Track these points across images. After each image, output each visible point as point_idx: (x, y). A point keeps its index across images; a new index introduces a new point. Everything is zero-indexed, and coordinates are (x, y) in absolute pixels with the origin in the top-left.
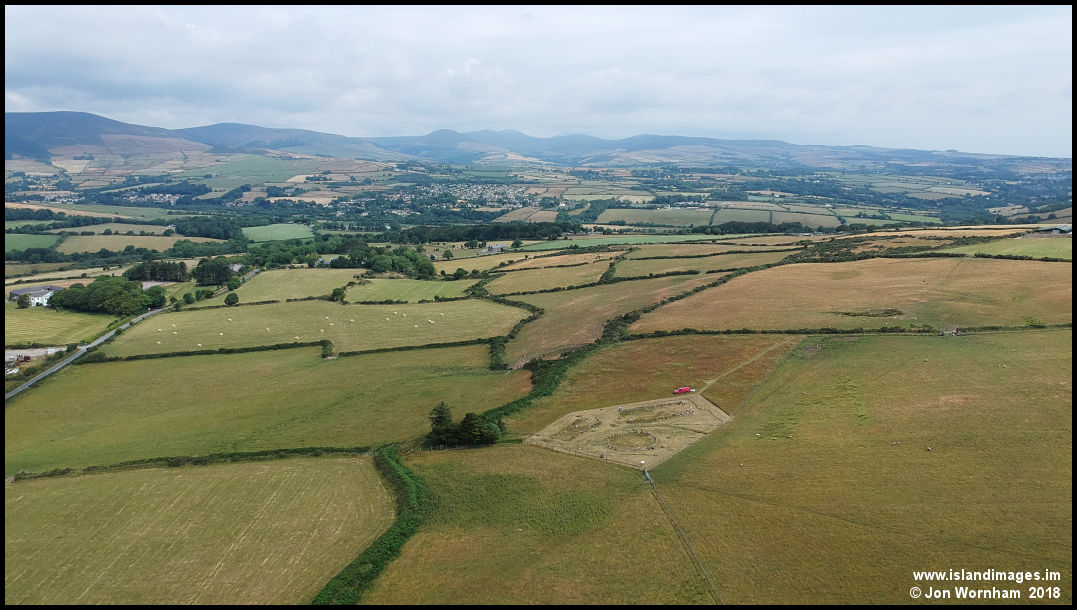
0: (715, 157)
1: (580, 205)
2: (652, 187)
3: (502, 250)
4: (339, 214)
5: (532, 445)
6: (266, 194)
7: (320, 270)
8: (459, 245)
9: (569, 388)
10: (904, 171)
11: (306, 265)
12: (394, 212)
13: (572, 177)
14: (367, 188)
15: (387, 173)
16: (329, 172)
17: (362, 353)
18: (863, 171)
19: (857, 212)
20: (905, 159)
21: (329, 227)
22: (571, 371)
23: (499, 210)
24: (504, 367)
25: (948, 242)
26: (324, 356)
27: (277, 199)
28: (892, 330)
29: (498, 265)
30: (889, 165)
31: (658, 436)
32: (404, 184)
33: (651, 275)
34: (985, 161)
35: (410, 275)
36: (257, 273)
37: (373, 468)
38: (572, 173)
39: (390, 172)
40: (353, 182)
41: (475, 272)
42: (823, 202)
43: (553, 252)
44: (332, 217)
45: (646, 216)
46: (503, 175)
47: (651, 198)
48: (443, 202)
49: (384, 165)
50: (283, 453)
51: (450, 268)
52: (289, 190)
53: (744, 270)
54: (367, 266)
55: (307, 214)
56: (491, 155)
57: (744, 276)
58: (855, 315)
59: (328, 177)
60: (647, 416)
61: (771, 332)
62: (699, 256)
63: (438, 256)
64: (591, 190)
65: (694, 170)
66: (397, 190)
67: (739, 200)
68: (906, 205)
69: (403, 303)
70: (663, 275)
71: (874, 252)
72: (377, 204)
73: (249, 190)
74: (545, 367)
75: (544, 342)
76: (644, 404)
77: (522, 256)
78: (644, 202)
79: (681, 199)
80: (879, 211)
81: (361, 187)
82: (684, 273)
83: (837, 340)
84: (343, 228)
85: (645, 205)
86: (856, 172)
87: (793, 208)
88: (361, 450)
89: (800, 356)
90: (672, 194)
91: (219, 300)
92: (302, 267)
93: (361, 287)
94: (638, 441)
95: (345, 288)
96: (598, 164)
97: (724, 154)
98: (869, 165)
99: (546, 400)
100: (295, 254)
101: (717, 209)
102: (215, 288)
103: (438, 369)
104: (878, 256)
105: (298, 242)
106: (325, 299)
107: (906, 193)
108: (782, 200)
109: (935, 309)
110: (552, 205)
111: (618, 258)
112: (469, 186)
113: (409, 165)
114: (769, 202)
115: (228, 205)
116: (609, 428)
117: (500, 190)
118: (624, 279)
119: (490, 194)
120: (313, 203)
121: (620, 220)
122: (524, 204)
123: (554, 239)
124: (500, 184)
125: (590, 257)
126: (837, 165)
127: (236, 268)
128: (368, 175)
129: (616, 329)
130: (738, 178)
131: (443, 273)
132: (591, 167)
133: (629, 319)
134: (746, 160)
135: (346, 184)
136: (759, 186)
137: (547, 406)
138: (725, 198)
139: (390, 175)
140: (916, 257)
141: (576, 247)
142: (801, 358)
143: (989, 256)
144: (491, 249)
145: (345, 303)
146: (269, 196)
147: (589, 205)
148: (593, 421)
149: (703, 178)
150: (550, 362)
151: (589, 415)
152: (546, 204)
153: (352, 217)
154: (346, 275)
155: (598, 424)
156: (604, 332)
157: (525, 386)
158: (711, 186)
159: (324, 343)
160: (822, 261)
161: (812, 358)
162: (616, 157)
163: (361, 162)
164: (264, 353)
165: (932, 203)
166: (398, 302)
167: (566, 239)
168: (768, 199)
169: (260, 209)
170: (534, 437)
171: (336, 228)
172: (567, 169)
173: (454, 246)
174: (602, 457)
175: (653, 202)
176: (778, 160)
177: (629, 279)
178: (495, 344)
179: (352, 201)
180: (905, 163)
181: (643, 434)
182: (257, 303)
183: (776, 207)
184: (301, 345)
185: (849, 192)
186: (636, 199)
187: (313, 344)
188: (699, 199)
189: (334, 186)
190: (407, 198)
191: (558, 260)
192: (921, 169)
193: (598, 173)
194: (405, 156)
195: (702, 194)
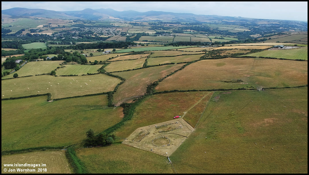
0: (173, 19)
1: (133, 35)
2: (155, 28)
3: (109, 53)
4: (55, 38)
5: (125, 145)
6: (30, 32)
7: (48, 61)
8: (95, 50)
9: (137, 116)
10: (227, 23)
11: (43, 59)
12: (73, 37)
13: (130, 25)
14: (64, 29)
15: (70, 24)
16: (51, 24)
17: (62, 99)
18: (215, 23)
19: (215, 37)
20: (227, 19)
21: (52, 43)
22: (137, 108)
23: (107, 36)
24: (113, 106)
25: (249, 51)
26: (48, 101)
27: (34, 33)
28: (242, 89)
29: (108, 59)
30: (222, 22)
31: (170, 139)
32: (76, 28)
33: (159, 64)
34: (249, 20)
35: (79, 63)
36: (26, 63)
37: (65, 157)
38: (130, 24)
39: (71, 23)
40: (59, 27)
41: (101, 62)
42: (205, 33)
43: (127, 54)
44: (53, 40)
45: (154, 39)
46: (108, 24)
47: (155, 32)
48: (89, 34)
49: (69, 21)
50: (31, 150)
51: (92, 60)
52: (38, 30)
53: (189, 63)
54: (64, 59)
55: (44, 39)
56: (104, 17)
57: (189, 65)
58: (228, 82)
59: (50, 25)
60: (165, 129)
61: (203, 91)
62: (173, 56)
63: (88, 55)
64: (136, 30)
65: (167, 23)
66: (74, 29)
67: (181, 33)
68: (228, 34)
69: (76, 76)
70: (163, 65)
71: (228, 55)
72: (68, 35)
73: (24, 31)
74: (128, 107)
75: (127, 94)
76: (164, 123)
77: (116, 55)
78: (153, 34)
79: (164, 33)
80: (221, 36)
81: (62, 29)
82: (170, 64)
83: (225, 93)
84: (56, 44)
85: (153, 35)
86: (213, 24)
87: (197, 36)
88: (61, 148)
89: (214, 101)
90: (161, 31)
91: (11, 76)
92: (42, 60)
93: (62, 69)
94: (164, 142)
95: (56, 70)
96: (138, 20)
97: (176, 17)
98: (217, 21)
99: (129, 122)
100: (39, 55)
101: (175, 36)
102: (11, 70)
103: (89, 106)
104: (229, 57)
105: (41, 50)
106: (49, 75)
107: (228, 30)
108: (193, 33)
109: (253, 80)
110: (125, 35)
111: (147, 57)
112: (97, 28)
113: (77, 21)
114: (190, 34)
115: (18, 36)
116: (152, 135)
117: (107, 29)
118: (151, 66)
119: (104, 31)
120: (46, 35)
121: (146, 40)
122: (116, 34)
123: (126, 48)
124: (107, 27)
125: (138, 56)
126: (208, 22)
127: (18, 61)
128: (64, 24)
129: (151, 89)
130: (180, 26)
131: (90, 62)
132: (136, 21)
133: (155, 85)
134: (182, 19)
135: (56, 28)
136: (186, 28)
137: (130, 125)
138: (177, 32)
139: (71, 24)
140: (241, 57)
141: (134, 52)
142: (214, 102)
143: (264, 58)
144: (106, 52)
145: (56, 76)
146: (31, 32)
147: (136, 34)
148: (146, 132)
149: (170, 26)
150: (129, 104)
151: (145, 129)
152: (123, 34)
153: (59, 40)
154: (57, 63)
155: (149, 133)
156: (147, 90)
157: (121, 115)
158: (173, 28)
159: (48, 95)
160: (212, 59)
161: (218, 101)
162: (144, 18)
163: (61, 20)
164: (26, 99)
165: (235, 34)
166: (75, 75)
167: (130, 48)
168: (189, 33)
169: (28, 37)
170: (126, 140)
171: (54, 44)
172: (129, 22)
173: (93, 51)
174: (151, 150)
175: (156, 34)
176: (191, 19)
177: (153, 66)
178: (110, 95)
179: (59, 34)
180: (227, 21)
181: (165, 138)
182: (25, 77)
183: (192, 35)
184: (40, 95)
185: (212, 30)
186: (151, 33)
187: (44, 95)
188: (169, 33)
189: (53, 28)
190: (77, 32)
191: (128, 57)
192: (231, 23)
193: (138, 24)
194: (76, 17)
195: (170, 31)
